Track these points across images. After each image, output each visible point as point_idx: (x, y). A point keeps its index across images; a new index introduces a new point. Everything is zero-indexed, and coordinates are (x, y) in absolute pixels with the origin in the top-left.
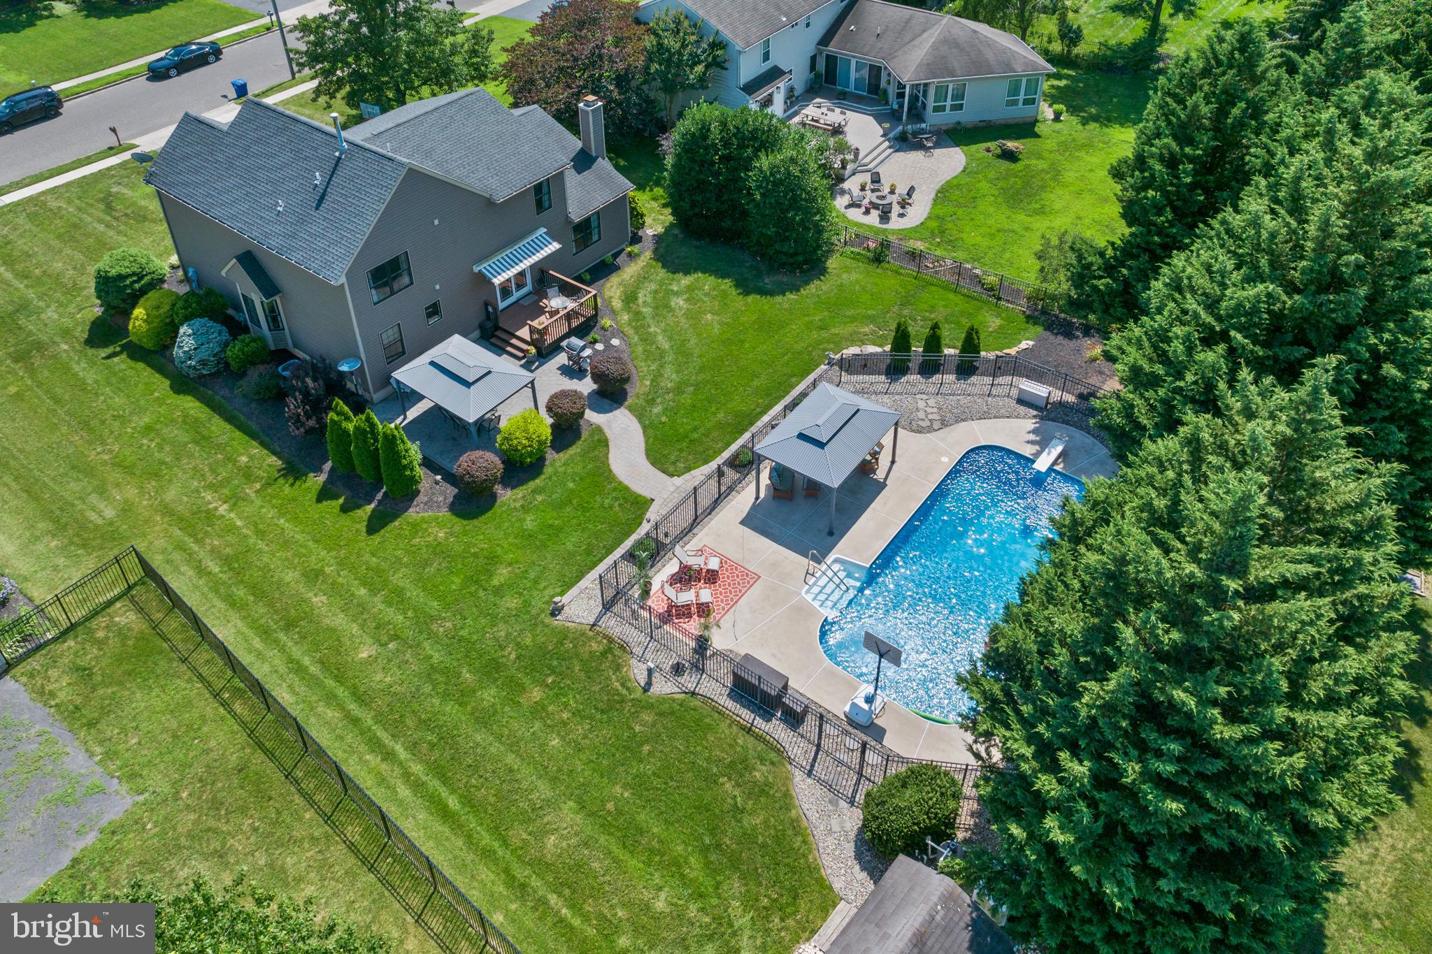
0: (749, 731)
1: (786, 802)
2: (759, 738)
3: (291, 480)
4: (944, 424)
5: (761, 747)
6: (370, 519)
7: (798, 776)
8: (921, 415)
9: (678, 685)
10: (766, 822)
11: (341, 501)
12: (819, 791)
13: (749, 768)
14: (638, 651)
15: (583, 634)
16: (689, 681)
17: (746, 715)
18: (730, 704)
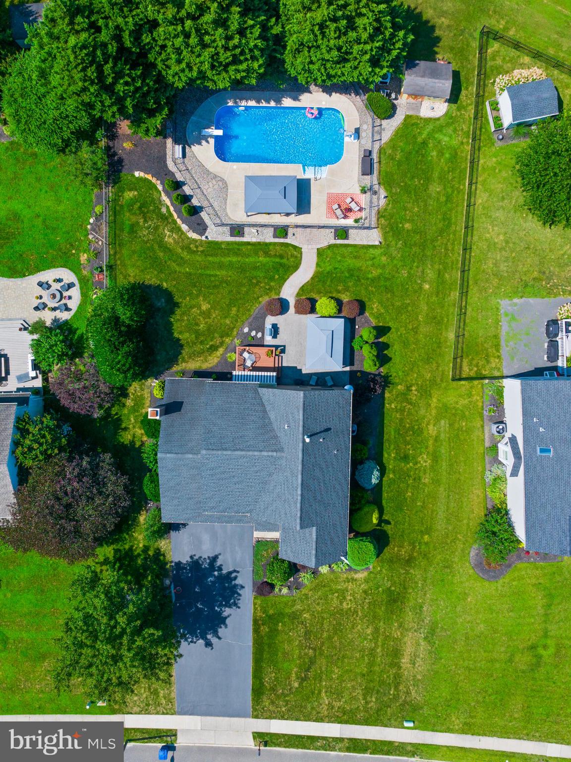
0: (380, 162)
1: (391, 140)
2: (380, 158)
3: (390, 378)
4: (215, 176)
5: (382, 156)
6: (385, 335)
7: (383, 142)
8: (216, 187)
9: (379, 189)
10: (401, 142)
11: (385, 352)
12: (383, 135)
13: (390, 155)
14: (376, 208)
15: (382, 228)
16: (376, 187)
17: (376, 166)
18: (375, 172)
